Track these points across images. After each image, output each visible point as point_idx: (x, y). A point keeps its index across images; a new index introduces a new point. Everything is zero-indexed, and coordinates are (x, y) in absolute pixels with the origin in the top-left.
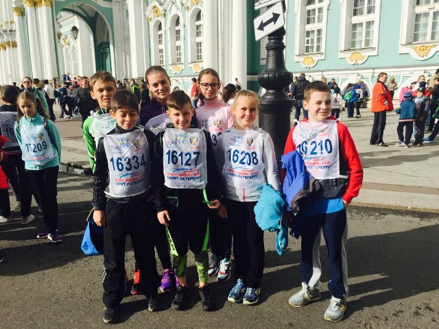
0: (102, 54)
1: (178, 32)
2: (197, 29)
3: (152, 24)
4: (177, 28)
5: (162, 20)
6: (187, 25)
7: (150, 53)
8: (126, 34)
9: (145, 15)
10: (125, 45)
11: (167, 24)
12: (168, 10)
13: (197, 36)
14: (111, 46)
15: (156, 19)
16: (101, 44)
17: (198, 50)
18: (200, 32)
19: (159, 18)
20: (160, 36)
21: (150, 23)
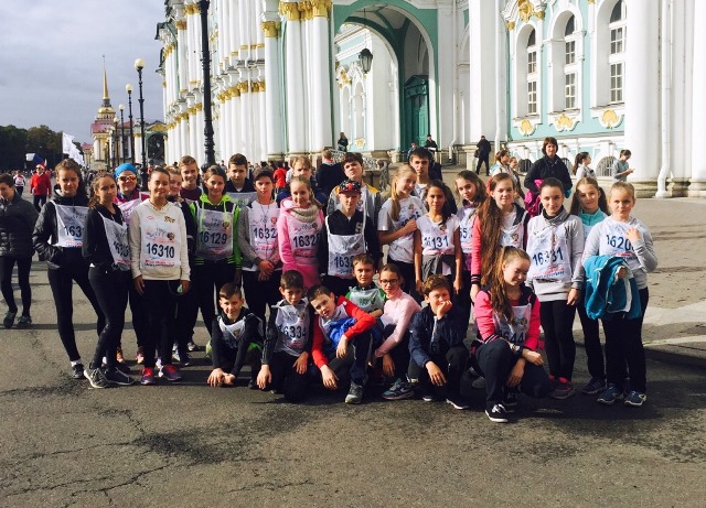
0: (413, 98)
1: (570, 46)
2: (613, 38)
3: (515, 35)
4: (569, 39)
5: (537, 25)
6: (589, 32)
7: (508, 92)
8: (462, 58)
9: (501, 17)
10: (457, 78)
11: (547, 32)
12: (550, 5)
13: (613, 51)
14: (432, 83)
15: (524, 24)
16: (412, 79)
17: (613, 80)
18: (619, 43)
19: (531, 22)
20: (532, 56)
21: (511, 32)
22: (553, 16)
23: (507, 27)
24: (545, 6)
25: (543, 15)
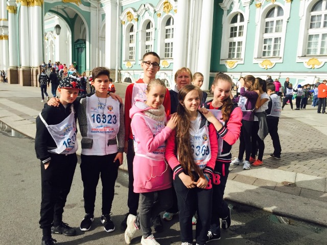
0: (78, 48)
1: (148, 34)
2: (167, 32)
3: (125, 27)
5: (135, 24)
6: (158, 28)
7: (121, 50)
8: (100, 34)
9: (119, 18)
10: (99, 42)
11: (139, 27)
12: (141, 16)
14: (87, 43)
16: (78, 40)
17: (166, 49)
18: (169, 35)
19: (132, 22)
20: (131, 37)
21: (123, 25)
22: (142, 21)
23: (122, 23)
24: (139, 16)
25: (138, 20)
